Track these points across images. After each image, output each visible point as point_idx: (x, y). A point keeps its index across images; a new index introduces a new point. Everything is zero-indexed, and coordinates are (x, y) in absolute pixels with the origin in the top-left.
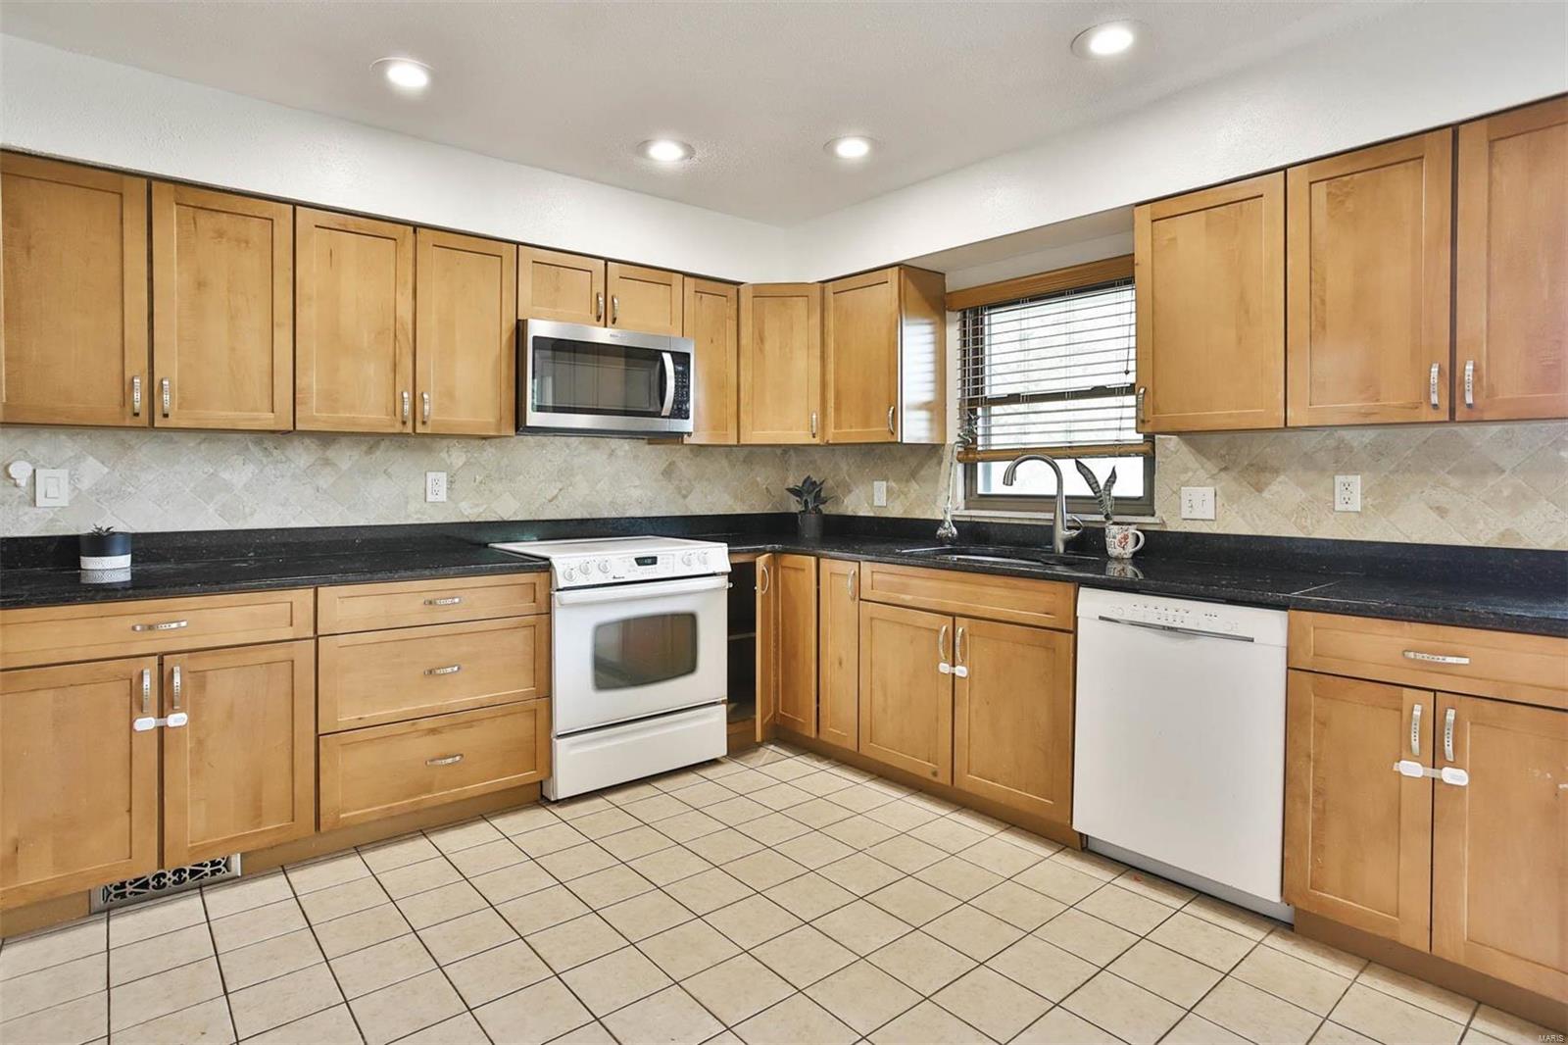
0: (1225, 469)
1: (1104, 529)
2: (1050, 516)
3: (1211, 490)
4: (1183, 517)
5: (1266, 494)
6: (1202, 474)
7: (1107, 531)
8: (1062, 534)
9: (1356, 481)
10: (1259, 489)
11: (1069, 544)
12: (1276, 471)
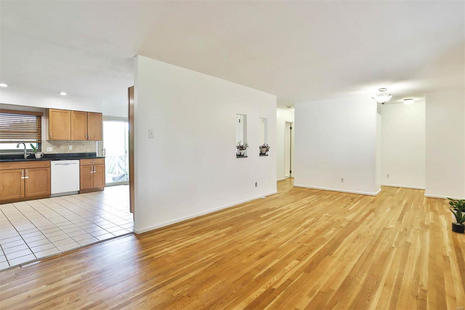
0: (54, 145)
1: (35, 155)
2: (23, 153)
3: (52, 148)
4: (47, 151)
5: (60, 148)
6: (50, 145)
7: (36, 155)
8: (26, 156)
9: (71, 146)
10: (59, 147)
11: (28, 157)
12: (61, 145)
